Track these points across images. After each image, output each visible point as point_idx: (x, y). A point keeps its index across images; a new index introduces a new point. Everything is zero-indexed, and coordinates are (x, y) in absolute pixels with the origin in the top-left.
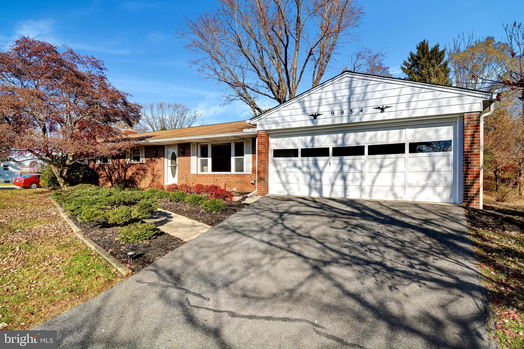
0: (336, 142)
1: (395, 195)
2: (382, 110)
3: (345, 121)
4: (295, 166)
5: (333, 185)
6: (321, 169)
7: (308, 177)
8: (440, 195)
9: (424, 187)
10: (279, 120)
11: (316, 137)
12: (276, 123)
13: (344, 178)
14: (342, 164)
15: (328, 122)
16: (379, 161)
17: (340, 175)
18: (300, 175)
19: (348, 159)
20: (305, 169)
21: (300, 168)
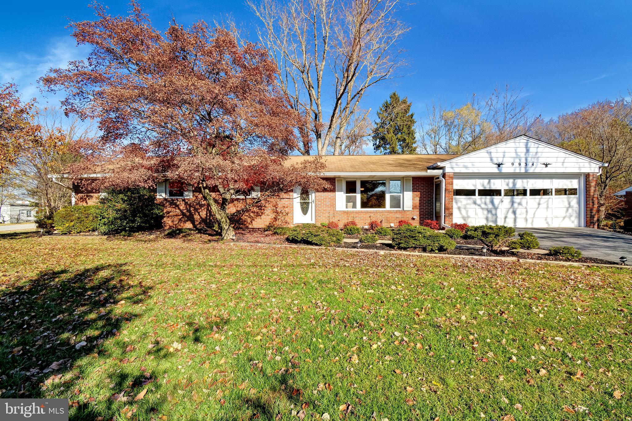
0: (508, 185)
1: (547, 223)
2: (546, 165)
3: (523, 170)
4: (475, 203)
5: (506, 218)
6: (496, 206)
7: (486, 212)
8: (573, 222)
9: (564, 218)
10: (469, 165)
11: (492, 181)
12: (466, 167)
13: (514, 213)
14: (513, 203)
15: (511, 170)
16: (537, 200)
17: (511, 210)
18: (479, 211)
19: (517, 199)
20: (483, 206)
21: (479, 205)
